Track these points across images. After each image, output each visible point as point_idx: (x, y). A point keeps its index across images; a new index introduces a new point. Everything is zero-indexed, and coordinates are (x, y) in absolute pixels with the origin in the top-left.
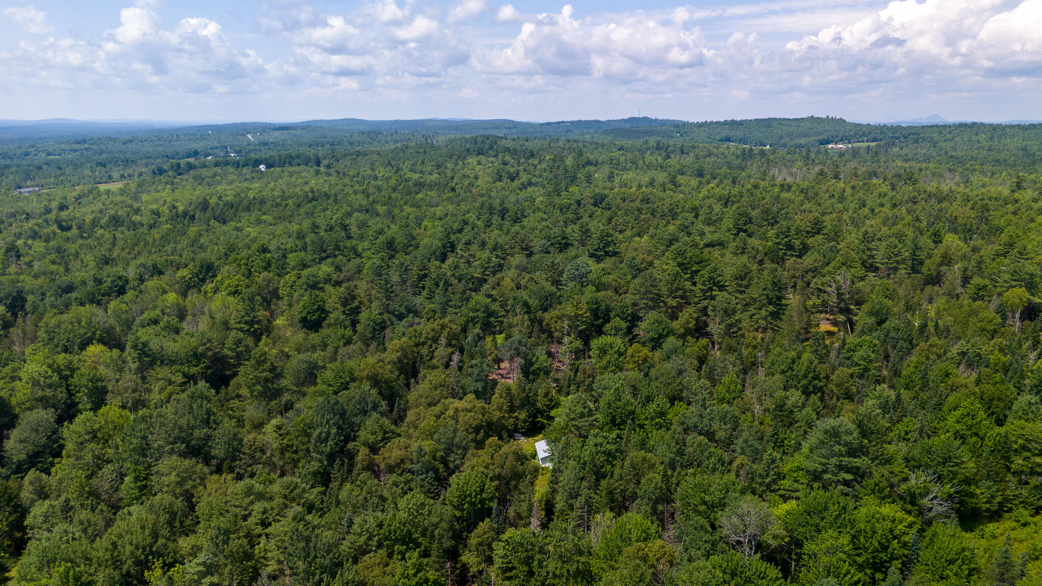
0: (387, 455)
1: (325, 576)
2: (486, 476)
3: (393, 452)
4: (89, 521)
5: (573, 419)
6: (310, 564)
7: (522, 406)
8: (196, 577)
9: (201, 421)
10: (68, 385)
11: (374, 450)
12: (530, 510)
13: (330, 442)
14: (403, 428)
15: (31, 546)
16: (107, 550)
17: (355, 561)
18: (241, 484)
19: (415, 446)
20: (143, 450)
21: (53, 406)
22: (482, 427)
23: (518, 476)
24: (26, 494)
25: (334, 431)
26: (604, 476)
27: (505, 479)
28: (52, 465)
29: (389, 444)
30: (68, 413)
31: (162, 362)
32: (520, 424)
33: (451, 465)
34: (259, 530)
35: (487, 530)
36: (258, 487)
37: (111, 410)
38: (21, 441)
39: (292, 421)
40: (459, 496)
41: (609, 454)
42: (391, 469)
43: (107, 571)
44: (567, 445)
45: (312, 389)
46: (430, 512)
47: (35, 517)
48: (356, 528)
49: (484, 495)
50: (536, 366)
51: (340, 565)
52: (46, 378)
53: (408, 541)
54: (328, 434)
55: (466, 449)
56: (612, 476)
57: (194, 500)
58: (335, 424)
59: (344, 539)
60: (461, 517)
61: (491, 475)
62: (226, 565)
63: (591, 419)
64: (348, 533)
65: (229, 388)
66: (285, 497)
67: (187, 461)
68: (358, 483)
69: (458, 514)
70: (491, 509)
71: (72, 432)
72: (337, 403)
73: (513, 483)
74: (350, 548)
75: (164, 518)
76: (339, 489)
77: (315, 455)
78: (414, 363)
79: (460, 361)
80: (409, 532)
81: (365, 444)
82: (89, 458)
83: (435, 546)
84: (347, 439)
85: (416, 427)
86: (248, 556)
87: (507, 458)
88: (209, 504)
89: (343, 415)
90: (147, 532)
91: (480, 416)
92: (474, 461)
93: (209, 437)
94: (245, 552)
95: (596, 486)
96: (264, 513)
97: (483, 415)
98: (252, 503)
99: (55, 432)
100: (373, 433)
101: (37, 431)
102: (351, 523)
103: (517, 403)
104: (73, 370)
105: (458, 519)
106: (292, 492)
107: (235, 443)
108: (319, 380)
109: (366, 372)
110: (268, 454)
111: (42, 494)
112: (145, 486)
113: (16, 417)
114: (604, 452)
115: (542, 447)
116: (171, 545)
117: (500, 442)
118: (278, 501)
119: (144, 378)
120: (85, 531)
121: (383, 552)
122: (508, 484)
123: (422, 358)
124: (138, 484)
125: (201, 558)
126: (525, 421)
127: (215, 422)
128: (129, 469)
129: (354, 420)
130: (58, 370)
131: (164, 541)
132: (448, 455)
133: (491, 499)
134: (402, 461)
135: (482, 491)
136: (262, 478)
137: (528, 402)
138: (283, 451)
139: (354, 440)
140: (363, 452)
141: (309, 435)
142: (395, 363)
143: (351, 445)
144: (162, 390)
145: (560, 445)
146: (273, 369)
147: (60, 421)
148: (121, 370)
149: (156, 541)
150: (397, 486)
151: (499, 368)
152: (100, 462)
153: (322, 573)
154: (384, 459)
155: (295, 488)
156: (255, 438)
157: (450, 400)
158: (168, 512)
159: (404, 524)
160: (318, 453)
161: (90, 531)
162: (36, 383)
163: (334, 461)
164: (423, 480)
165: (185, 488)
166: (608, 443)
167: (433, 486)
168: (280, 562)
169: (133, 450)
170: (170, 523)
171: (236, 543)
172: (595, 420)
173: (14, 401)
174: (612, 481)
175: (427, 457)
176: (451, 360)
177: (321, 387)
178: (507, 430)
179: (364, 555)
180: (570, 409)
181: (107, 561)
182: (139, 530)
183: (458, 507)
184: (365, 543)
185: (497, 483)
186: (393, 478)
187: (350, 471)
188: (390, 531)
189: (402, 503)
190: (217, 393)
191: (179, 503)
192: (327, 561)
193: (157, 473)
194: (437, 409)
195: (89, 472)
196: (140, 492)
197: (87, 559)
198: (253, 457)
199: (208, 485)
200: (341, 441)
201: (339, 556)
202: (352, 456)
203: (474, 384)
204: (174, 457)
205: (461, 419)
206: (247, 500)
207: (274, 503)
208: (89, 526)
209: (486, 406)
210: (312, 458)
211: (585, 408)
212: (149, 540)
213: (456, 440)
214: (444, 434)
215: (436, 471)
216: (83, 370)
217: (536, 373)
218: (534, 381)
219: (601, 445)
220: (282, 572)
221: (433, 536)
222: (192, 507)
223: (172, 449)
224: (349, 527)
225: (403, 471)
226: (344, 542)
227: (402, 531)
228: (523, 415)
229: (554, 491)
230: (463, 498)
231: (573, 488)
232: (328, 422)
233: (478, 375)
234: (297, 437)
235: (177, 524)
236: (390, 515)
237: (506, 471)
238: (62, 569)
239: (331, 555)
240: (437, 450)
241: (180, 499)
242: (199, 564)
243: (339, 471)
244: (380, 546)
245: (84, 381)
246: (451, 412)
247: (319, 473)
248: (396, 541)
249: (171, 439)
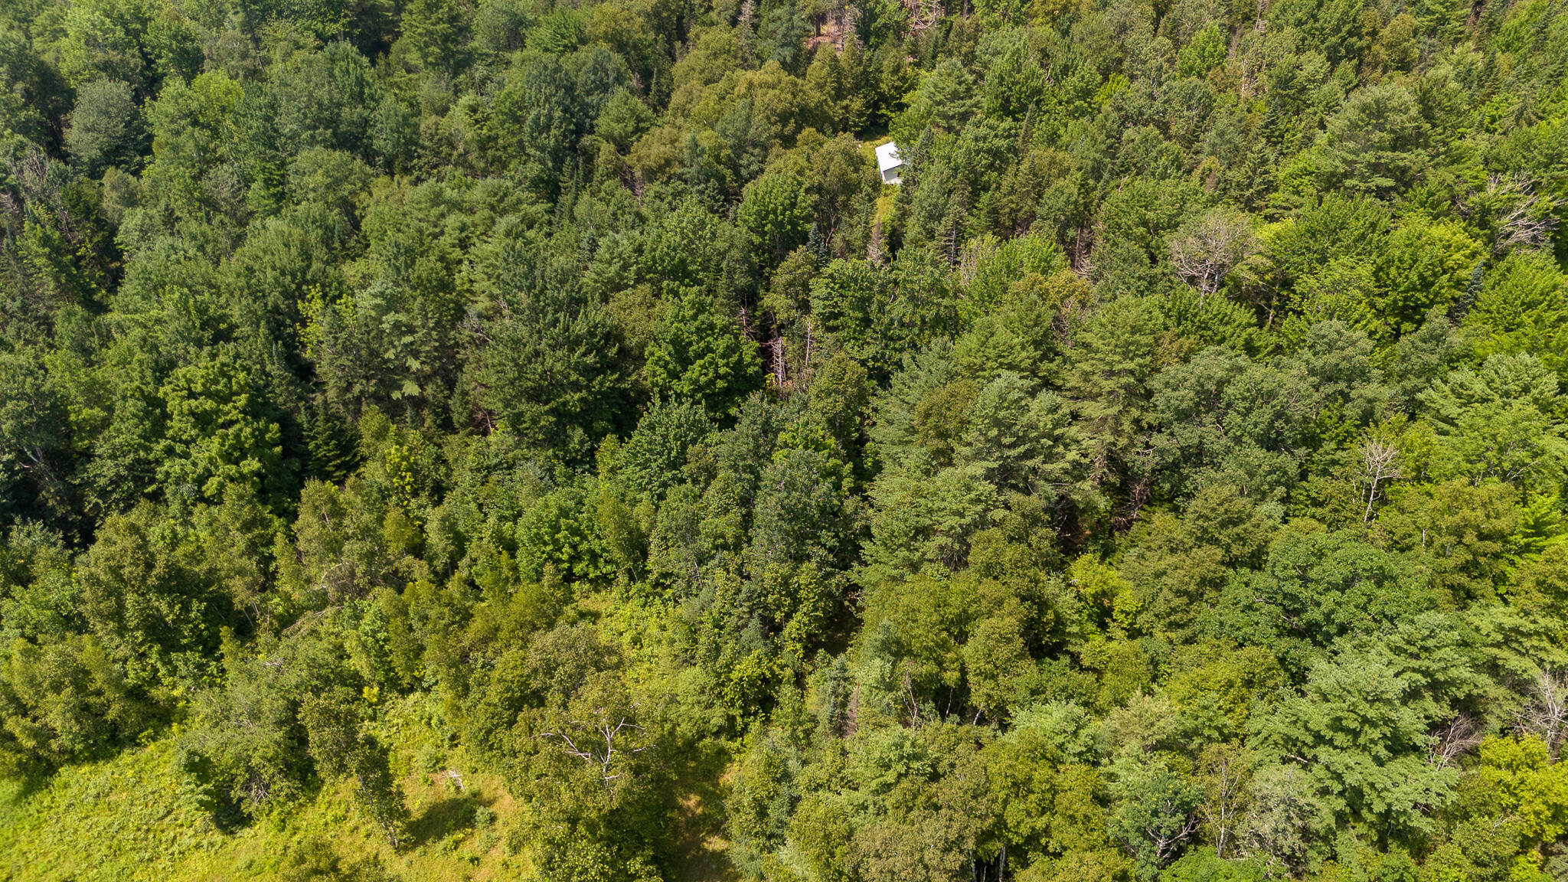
0: (643, 152)
1: (561, 315)
2: (800, 184)
3: (651, 149)
4: (204, 234)
5: (939, 103)
6: (537, 297)
7: (856, 89)
8: (373, 313)
9: (351, 96)
10: (142, 46)
11: (623, 148)
12: (867, 237)
13: (553, 132)
14: (668, 116)
15: (130, 271)
16: (238, 275)
17: (605, 299)
18: (423, 187)
19: (686, 137)
20: (269, 139)
21: (126, 78)
22: (792, 114)
23: (850, 188)
24: (110, 202)
25: (558, 114)
26: (986, 189)
27: (828, 192)
28: (142, 166)
29: (645, 137)
30: (149, 85)
31: (280, 13)
32: (853, 119)
33: (744, 172)
34: (457, 253)
35: (801, 261)
36: (449, 193)
37: (215, 81)
38: (88, 130)
39: (494, 101)
40: (758, 213)
41: (995, 153)
42: (650, 175)
43: (244, 302)
44: (929, 141)
45: (516, 56)
46: (713, 234)
47: (126, 232)
48: (602, 252)
49: (796, 212)
50: (881, 21)
51: (582, 301)
52: (105, 32)
53: (681, 273)
54: (550, 118)
55: (765, 148)
56: (998, 188)
57: (357, 213)
58: (558, 103)
59: (586, 268)
60: (761, 245)
61: (807, 185)
62: (415, 299)
63: (968, 102)
64: (591, 259)
65: (391, 57)
66: (492, 208)
67: (338, 153)
68: (603, 194)
69: (756, 239)
70: (807, 233)
71: (160, 111)
72: (558, 70)
73: (841, 198)
74: (596, 281)
75: (314, 235)
76: (574, 204)
77: (532, 151)
78: (680, 18)
79: (756, 16)
80: (683, 261)
81: (609, 137)
82: (190, 148)
83: (723, 281)
84: (580, 131)
85: (686, 116)
86: (445, 286)
87: (832, 159)
88: (379, 215)
89: (570, 89)
90: (294, 251)
91: (789, 96)
92: (779, 163)
93: (366, 122)
94: (441, 280)
95: (971, 204)
96: (462, 229)
97: (794, 96)
98: (443, 215)
99: (135, 115)
100: (619, 120)
101: (107, 114)
102: (594, 246)
103: (848, 83)
104: (144, 22)
105: (758, 249)
106: (501, 200)
107: (407, 131)
108: (528, 42)
109: (603, 28)
110: (461, 150)
111: (131, 200)
112: (283, 194)
113: (71, 94)
114: (989, 151)
115: (886, 155)
116: (330, 270)
117: (821, 136)
118: (483, 213)
119: (257, 41)
120: (201, 248)
121: (645, 288)
122: (833, 200)
123: (692, 10)
124: (272, 190)
125: (376, 287)
126: (860, 115)
127: (372, 98)
128: (252, 167)
129: (588, 100)
130: (121, 20)
131: (321, 265)
132: (739, 157)
133: (808, 219)
134: (668, 163)
135: (793, 205)
136: (456, 181)
137: (866, 81)
138: (483, 145)
139: (591, 131)
140: (606, 149)
141: (519, 121)
142: (648, 15)
143: (586, 140)
144: (288, 55)
145: (917, 144)
146: (453, 19)
147: (138, 99)
148: (219, 24)
149: (309, 266)
150: (662, 200)
151: (819, 34)
152: (207, 160)
153: (556, 311)
154: (639, 159)
155: (505, 195)
156: (437, 124)
157: (739, 72)
158: (320, 227)
159: (674, 250)
160: (538, 148)
161: (209, 248)
162: (91, 42)
163: (563, 162)
164: (701, 192)
165: (340, 194)
166: (996, 136)
167: (717, 201)
168: (493, 297)
169: (254, 138)
170: (327, 242)
171: (424, 266)
172: (975, 105)
173: (64, 69)
174: (997, 195)
175: (706, 156)
176: (740, 13)
177: (531, 51)
178: (833, 123)
179: (619, 291)
180: (936, 86)
181: (242, 290)
182: (281, 247)
183: (759, 230)
184: (618, 274)
185: (816, 197)
186: (656, 187)
187: (588, 177)
188: (654, 257)
189: (671, 220)
190: (373, 63)
191: (334, 216)
192: (563, 294)
193: (296, 172)
194: (721, 85)
195: (195, 171)
196: (278, 201)
197: (211, 286)
198: (437, 154)
199: (375, 190)
200: (572, 132)
201: (580, 289)
202: (590, 157)
203: (779, 50)
204: (318, 148)
205: (758, 102)
206: (435, 212)
207: (477, 218)
208: (207, 242)
209: (800, 81)
210: (528, 155)
211: (960, 83)
212: (299, 264)
213: (752, 131)
214: (732, 122)
215: (721, 179)
216: (159, 21)
217: (880, 34)
218: (876, 47)
219: (985, 138)
220: (498, 311)
221: (719, 270)
222: (356, 224)
223: (313, 137)
224: (592, 251)
225: (670, 178)
226: (587, 273)
227: (673, 259)
228: (857, 104)
229: (904, 215)
230: (762, 216)
231: (935, 206)
232: (547, 100)
233: (785, 36)
234: (502, 123)
235: (337, 245)
236: (654, 235)
237: (831, 180)
238: (177, 295)
239: (568, 287)
240: (721, 147)
241: (337, 210)
242: (375, 296)
243: (571, 177)
244: (640, 279)
245: (164, 40)
246: (741, 89)
247: (542, 180)
248: (664, 274)
249: (308, 121)
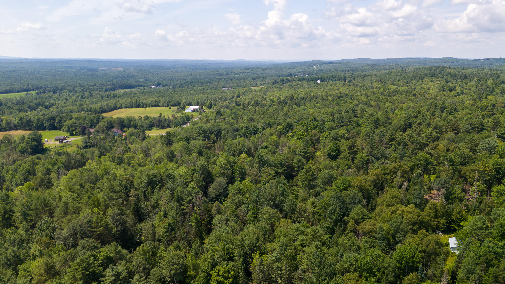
0: (363, 226)
1: (327, 277)
2: (417, 249)
3: (366, 226)
4: (234, 227)
5: (475, 230)
6: (321, 270)
7: (443, 216)
8: (272, 262)
9: (281, 194)
10: (233, 169)
11: (357, 222)
12: (442, 273)
13: (336, 215)
14: (373, 215)
15: (213, 232)
16: (239, 241)
17: (343, 275)
18: (294, 226)
19: (378, 225)
20: (257, 202)
21: (227, 177)
22: (417, 223)
23: (437, 254)
24: (214, 211)
25: (338, 209)
26: (493, 266)
27: (428, 253)
28: (224, 201)
29: (365, 221)
30: (231, 181)
31: (268, 165)
32: (440, 226)
33: (397, 239)
34: (300, 248)
35: (414, 277)
36: (302, 228)
37: (247, 182)
38: (214, 189)
39: (319, 201)
40: (400, 256)
41: (497, 254)
42: (365, 234)
43: (239, 250)
44: (469, 243)
45: (329, 188)
46: (383, 261)
47: (216, 221)
48: (344, 258)
49: (414, 259)
50: (454, 196)
51: (335, 274)
52: (225, 165)
53: (370, 271)
54: (336, 210)
55: (406, 233)
56: (498, 267)
57: (274, 228)
58: (339, 206)
59: (338, 262)
60: (400, 267)
61: (420, 249)
62: (285, 260)
63: (487, 231)
64: (340, 260)
65: (293, 181)
66: (313, 236)
67: (273, 210)
68: (348, 237)
69: (399, 265)
70: (418, 267)
71: (232, 188)
72: (341, 196)
73: (433, 257)
74: (341, 268)
75: (262, 232)
76: (338, 238)
77: (328, 219)
78: (382, 183)
79: (408, 186)
80: (371, 267)
81: (353, 219)
82: (237, 200)
83: (384, 278)
84: (344, 215)
85: (380, 216)
86: (294, 259)
87: (430, 243)
88: (280, 231)
89: (343, 202)
90: (255, 237)
91: (417, 217)
92: (411, 240)
93: (283, 201)
94: (293, 256)
95: (486, 270)
96: (303, 240)
97: (418, 217)
98: (298, 235)
99: (226, 188)
100: (357, 214)
101: (220, 186)
102: (342, 256)
103: (440, 214)
104: (235, 163)
105: (398, 268)
106: (316, 234)
107: (294, 206)
108: (333, 184)
109: (357, 184)
110: (307, 214)
111: (219, 212)
112: (256, 217)
113: (213, 179)
114: (494, 252)
115: (453, 241)
116: (263, 245)
117: (427, 233)
118: (309, 237)
119: (260, 171)
120: (232, 230)
121: (356, 274)
122: (429, 256)
123: (387, 181)
124: (254, 215)
125: (275, 254)
126: (444, 225)
127: (286, 195)
128: (251, 208)
129: (349, 206)
130: (230, 163)
131: (261, 242)
132: (396, 233)
133: (419, 262)
134: (371, 231)
135: (414, 257)
136: (304, 224)
137: (447, 214)
138: (314, 214)
139: (348, 216)
140: (351, 223)
141: (326, 209)
142: (372, 181)
143: (346, 218)
144: (267, 177)
145: (465, 243)
146: (313, 175)
147: (228, 183)
148: (252, 166)
149: (258, 242)
150: (367, 243)
151: (431, 193)
152: (241, 203)
153: (326, 276)
154: (362, 228)
155: (318, 233)
156: (302, 206)
157: (400, 205)
158: (264, 230)
159: (369, 263)
160: (330, 218)
161: (234, 231)
162: (222, 167)
163: (337, 224)
164: (381, 243)
165: (271, 221)
166: (497, 247)
167: (386, 247)
168: (307, 265)
169: (253, 201)
170: (264, 235)
171: (290, 251)
172: (490, 233)
173: (213, 173)
174: (497, 270)
175: (384, 232)
176: (402, 184)
177: (334, 187)
178: (432, 228)
179: (347, 273)
180: (474, 223)
181: (239, 245)
182: (252, 235)
183: (399, 262)
184: (348, 267)
185: (423, 254)
186: (365, 239)
187: (344, 231)
188: (361, 264)
189: (369, 252)
190: (288, 182)
191: (268, 228)
192: (329, 271)
193: (261, 212)
194: (393, 208)
195: (236, 207)
196: (254, 219)
197: (232, 243)
198: (300, 214)
199: (281, 222)
200: (341, 215)
201: (335, 270)
202: (346, 223)
203: (415, 199)
204: (268, 207)
205: (405, 217)
206: (296, 233)
207: (308, 237)
208: (234, 229)
209: (421, 212)
211: (484, 224)
212: (255, 241)
213: (402, 227)
214: (395, 222)
215: (389, 240)
216: (238, 164)
217: (454, 200)
218: (452, 204)
219: (493, 248)
220: (308, 270)
221: (383, 273)
222: (273, 231)
223: (268, 203)
224: (341, 257)
225: (371, 236)
226: (338, 264)
227: (368, 266)
228: (443, 221)
229: (458, 267)
230: (402, 257)
231: (471, 268)
232: (336, 205)
233: (418, 195)
234: (321, 209)
235: (267, 237)
236: (362, 257)
237: (428, 249)
238: (223, 244)
239: (331, 268)
240: (390, 230)
241: (269, 226)
242: (274, 257)
243: (339, 229)
244: (355, 270)
245: (238, 169)
246: (399, 211)
247: (330, 228)
248: (364, 270)
249: (268, 199)
